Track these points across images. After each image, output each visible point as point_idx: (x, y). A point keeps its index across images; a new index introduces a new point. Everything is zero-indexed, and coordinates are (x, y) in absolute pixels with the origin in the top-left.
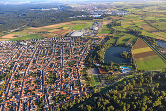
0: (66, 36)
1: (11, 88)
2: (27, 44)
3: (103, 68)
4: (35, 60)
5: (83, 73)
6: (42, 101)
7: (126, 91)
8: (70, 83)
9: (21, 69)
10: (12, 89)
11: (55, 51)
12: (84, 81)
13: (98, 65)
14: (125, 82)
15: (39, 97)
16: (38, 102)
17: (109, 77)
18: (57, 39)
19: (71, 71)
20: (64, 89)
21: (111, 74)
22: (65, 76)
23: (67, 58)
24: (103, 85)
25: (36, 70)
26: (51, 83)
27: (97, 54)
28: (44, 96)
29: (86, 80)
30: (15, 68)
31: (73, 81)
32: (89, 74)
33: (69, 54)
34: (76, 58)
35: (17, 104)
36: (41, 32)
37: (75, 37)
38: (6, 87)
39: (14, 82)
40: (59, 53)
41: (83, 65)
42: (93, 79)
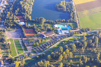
3: (30, 28)
7: (62, 61)
13: (22, 23)
14: (61, 48)
17: (38, 41)
21: (42, 36)
24: (29, 54)
27: (21, 5)
42: (13, 47)
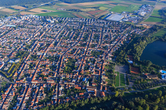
0: (100, 18)
1: (24, 68)
2: (53, 22)
3: (136, 67)
4: (58, 42)
5: (107, 68)
6: (52, 90)
7: (158, 104)
8: (89, 77)
9: (40, 49)
10: (26, 70)
11: (82, 35)
12: (106, 78)
13: (131, 62)
14: (161, 92)
15: (50, 85)
16: (47, 91)
17: (140, 80)
18: (89, 20)
19: (94, 63)
20: (80, 82)
21: (145, 77)
22: (85, 68)
23: (93, 46)
24: (129, 88)
25: (55, 54)
26: (68, 72)
27: (134, 47)
28: (56, 85)
29: (109, 78)
30: (35, 47)
31: (93, 75)
32: (115, 71)
33: (97, 42)
34: (105, 48)
35: (26, 87)
36: (72, 10)
37: (111, 21)
38: (21, 66)
39: (29, 63)
40: (85, 39)
41: (111, 59)
42: (118, 79)
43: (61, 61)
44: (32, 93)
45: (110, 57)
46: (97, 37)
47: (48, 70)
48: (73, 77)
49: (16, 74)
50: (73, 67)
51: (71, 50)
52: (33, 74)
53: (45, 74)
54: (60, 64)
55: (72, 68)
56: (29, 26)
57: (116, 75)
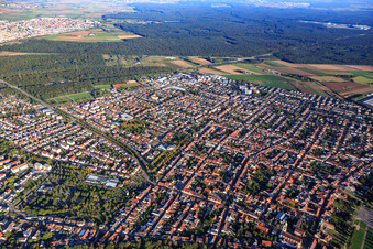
0: (349, 100)
1: (178, 164)
2: (250, 92)
4: (248, 131)
5: (339, 207)
6: (213, 216)
8: (292, 213)
9: (213, 136)
10: (179, 167)
11: (300, 125)
12: (331, 227)
15: (212, 206)
16: (204, 215)
18: (322, 99)
19: (310, 188)
20: (269, 218)
22: (288, 192)
23: (318, 153)
25: (236, 151)
26: (251, 191)
28: (221, 210)
29: (337, 229)
30: (205, 131)
31: (302, 213)
32: (356, 218)
33: (330, 146)
34: (345, 162)
35: (171, 197)
36: (293, 76)
38: (173, 159)
39: (188, 156)
40: (305, 135)
41: (353, 189)
43: (243, 167)
44: (177, 210)
45: (352, 185)
46: (332, 136)
47: (215, 177)
48: (258, 203)
49: (162, 170)
50: (263, 185)
51: (270, 150)
52: (189, 178)
53: (209, 183)
54: (240, 172)
55: (261, 186)
56: (207, 94)
57: (358, 227)
